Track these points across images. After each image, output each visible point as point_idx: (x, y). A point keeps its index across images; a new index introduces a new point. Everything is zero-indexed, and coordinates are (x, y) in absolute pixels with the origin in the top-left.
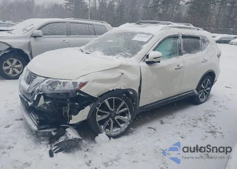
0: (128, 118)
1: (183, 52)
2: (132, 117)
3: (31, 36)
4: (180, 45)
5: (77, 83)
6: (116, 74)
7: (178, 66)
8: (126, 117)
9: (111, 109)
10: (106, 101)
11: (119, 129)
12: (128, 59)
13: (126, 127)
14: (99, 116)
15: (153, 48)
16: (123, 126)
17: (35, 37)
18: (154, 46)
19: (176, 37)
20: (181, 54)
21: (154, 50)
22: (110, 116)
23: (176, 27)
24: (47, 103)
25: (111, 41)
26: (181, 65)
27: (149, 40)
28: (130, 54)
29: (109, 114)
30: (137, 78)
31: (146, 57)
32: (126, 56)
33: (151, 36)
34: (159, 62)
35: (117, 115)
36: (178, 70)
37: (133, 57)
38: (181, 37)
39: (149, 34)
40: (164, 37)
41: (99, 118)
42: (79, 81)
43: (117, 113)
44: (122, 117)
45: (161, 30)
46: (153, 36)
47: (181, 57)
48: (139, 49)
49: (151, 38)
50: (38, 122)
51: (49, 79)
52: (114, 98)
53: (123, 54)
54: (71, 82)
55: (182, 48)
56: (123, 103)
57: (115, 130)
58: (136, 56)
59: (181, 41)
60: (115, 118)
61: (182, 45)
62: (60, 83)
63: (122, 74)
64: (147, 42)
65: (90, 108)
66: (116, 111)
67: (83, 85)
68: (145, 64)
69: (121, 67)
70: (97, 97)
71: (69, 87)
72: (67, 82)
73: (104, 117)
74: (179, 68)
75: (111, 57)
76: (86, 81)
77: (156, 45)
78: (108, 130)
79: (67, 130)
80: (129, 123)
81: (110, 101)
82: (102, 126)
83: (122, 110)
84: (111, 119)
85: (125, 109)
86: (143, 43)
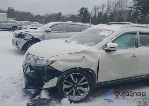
0: (87, 90)
1: (139, 45)
2: (90, 89)
3: (45, 31)
4: (137, 39)
5: (49, 60)
6: (79, 57)
7: (133, 55)
8: (86, 89)
9: (75, 82)
10: (71, 75)
11: (80, 97)
12: (91, 47)
13: (85, 96)
14: (65, 85)
15: (112, 40)
16: (83, 95)
17: (47, 32)
18: (113, 39)
19: (134, 33)
20: (137, 46)
21: (112, 42)
22: (73, 86)
23: (135, 26)
24: (32, 72)
25: (85, 35)
26: (137, 54)
27: (109, 35)
28: (93, 44)
29: (73, 84)
30: (96, 61)
31: (105, 46)
32: (90, 45)
33: (112, 32)
34: (115, 51)
35: (79, 86)
36: (133, 58)
37: (94, 46)
38: (138, 33)
39: (111, 31)
40: (122, 33)
41: (65, 87)
42: (51, 59)
43: (79, 85)
44: (82, 88)
45: (120, 28)
46: (114, 32)
47: (136, 49)
48: (101, 41)
49: (112, 33)
50: (27, 83)
51: (35, 57)
52: (77, 73)
53: (89, 43)
54: (46, 60)
55: (139, 42)
56: (84, 78)
57: (77, 97)
58: (97, 45)
59: (138, 36)
60: (77, 89)
61: (139, 39)
62: (40, 60)
63: (84, 57)
64: (108, 36)
65: (57, 79)
66: (78, 83)
67: (53, 62)
68: (104, 51)
69: (83, 52)
70: (63, 71)
71: (44, 63)
72: (43, 60)
73: (69, 86)
74: (134, 56)
75: (80, 45)
76: (56, 60)
77: (115, 38)
78: (71, 96)
79: (41, 91)
80: (87, 93)
81: (74, 76)
82: (67, 93)
83: (83, 83)
84: (74, 89)
85: (86, 83)
86: (105, 37)
